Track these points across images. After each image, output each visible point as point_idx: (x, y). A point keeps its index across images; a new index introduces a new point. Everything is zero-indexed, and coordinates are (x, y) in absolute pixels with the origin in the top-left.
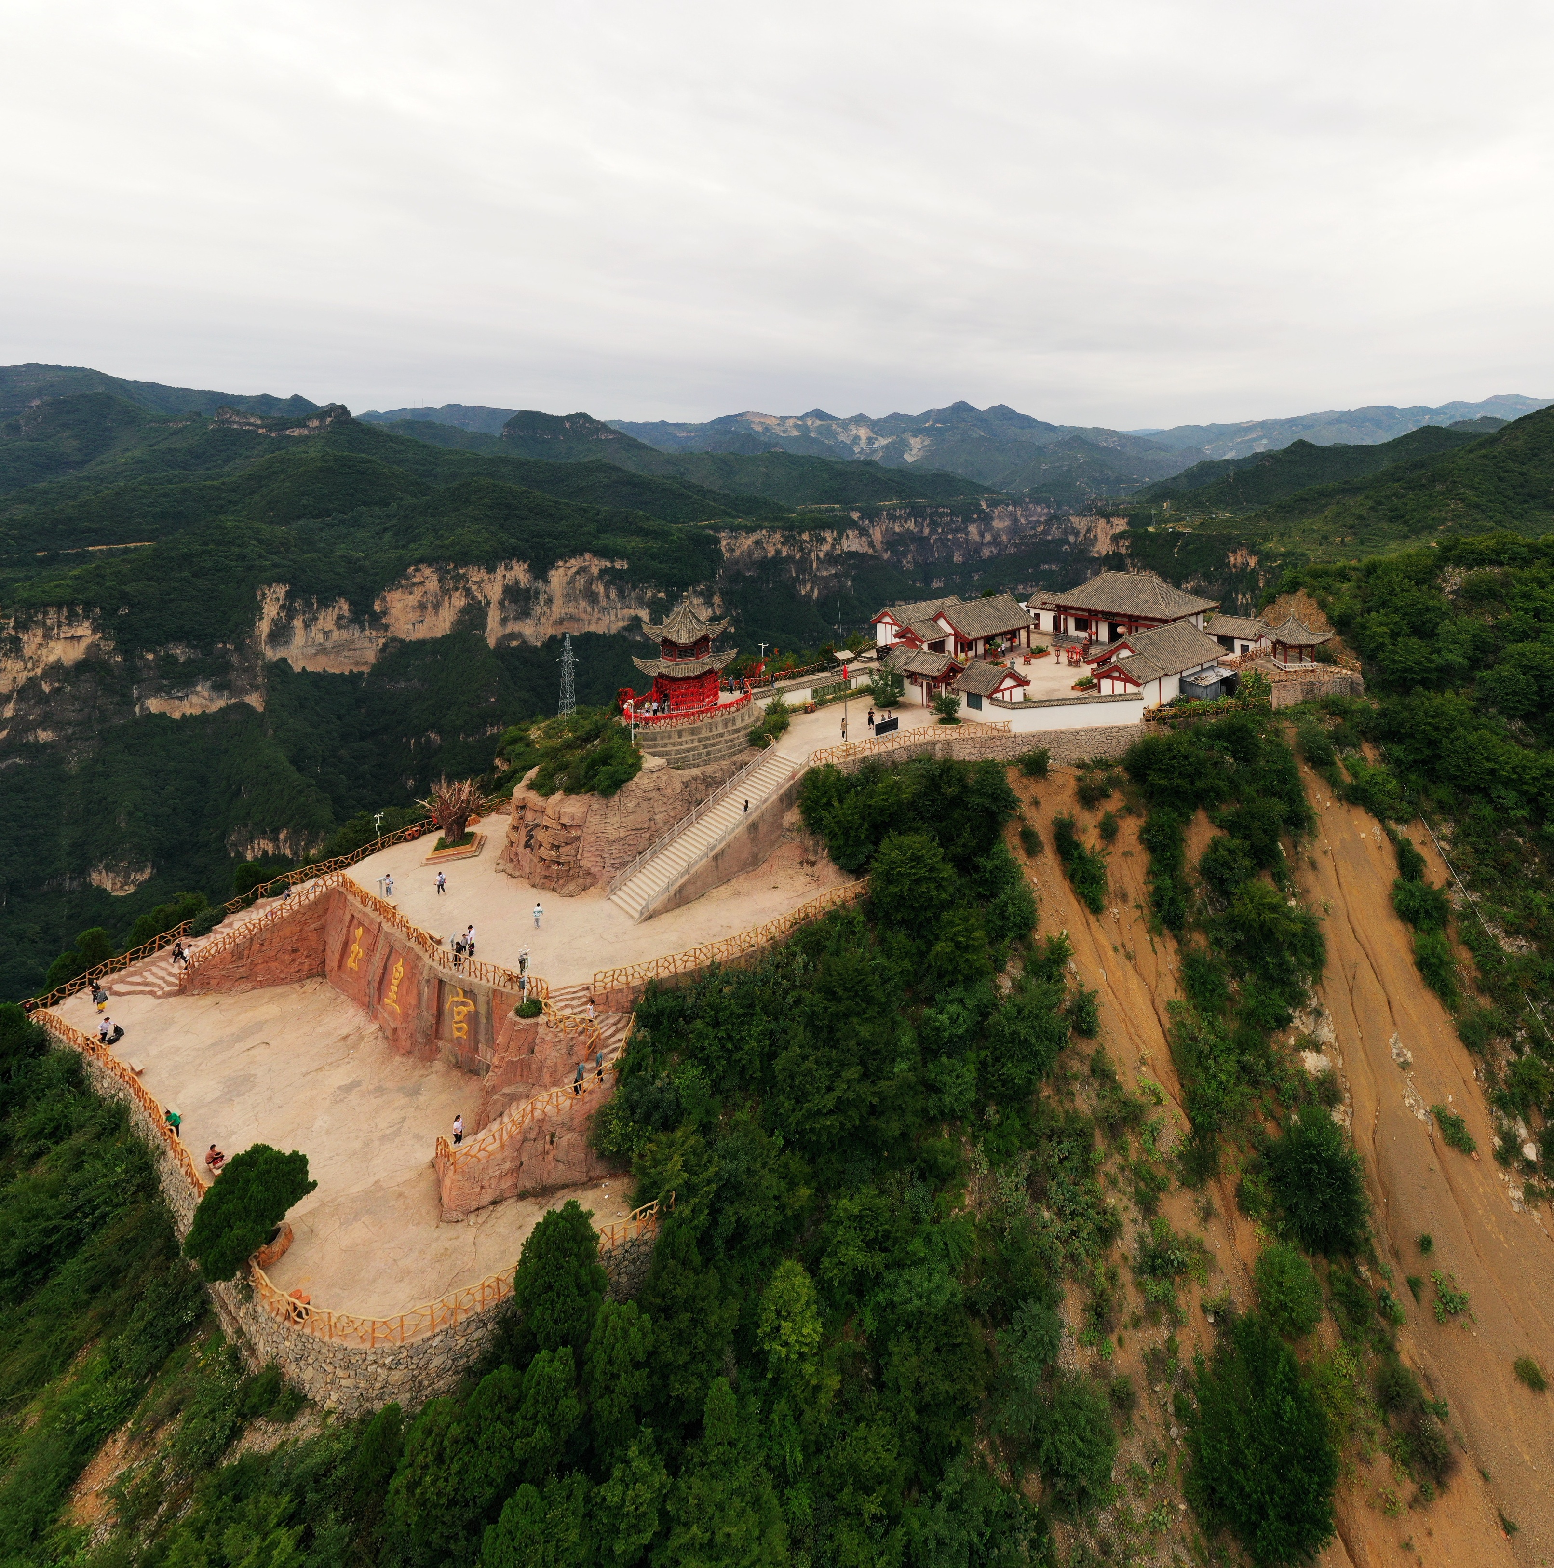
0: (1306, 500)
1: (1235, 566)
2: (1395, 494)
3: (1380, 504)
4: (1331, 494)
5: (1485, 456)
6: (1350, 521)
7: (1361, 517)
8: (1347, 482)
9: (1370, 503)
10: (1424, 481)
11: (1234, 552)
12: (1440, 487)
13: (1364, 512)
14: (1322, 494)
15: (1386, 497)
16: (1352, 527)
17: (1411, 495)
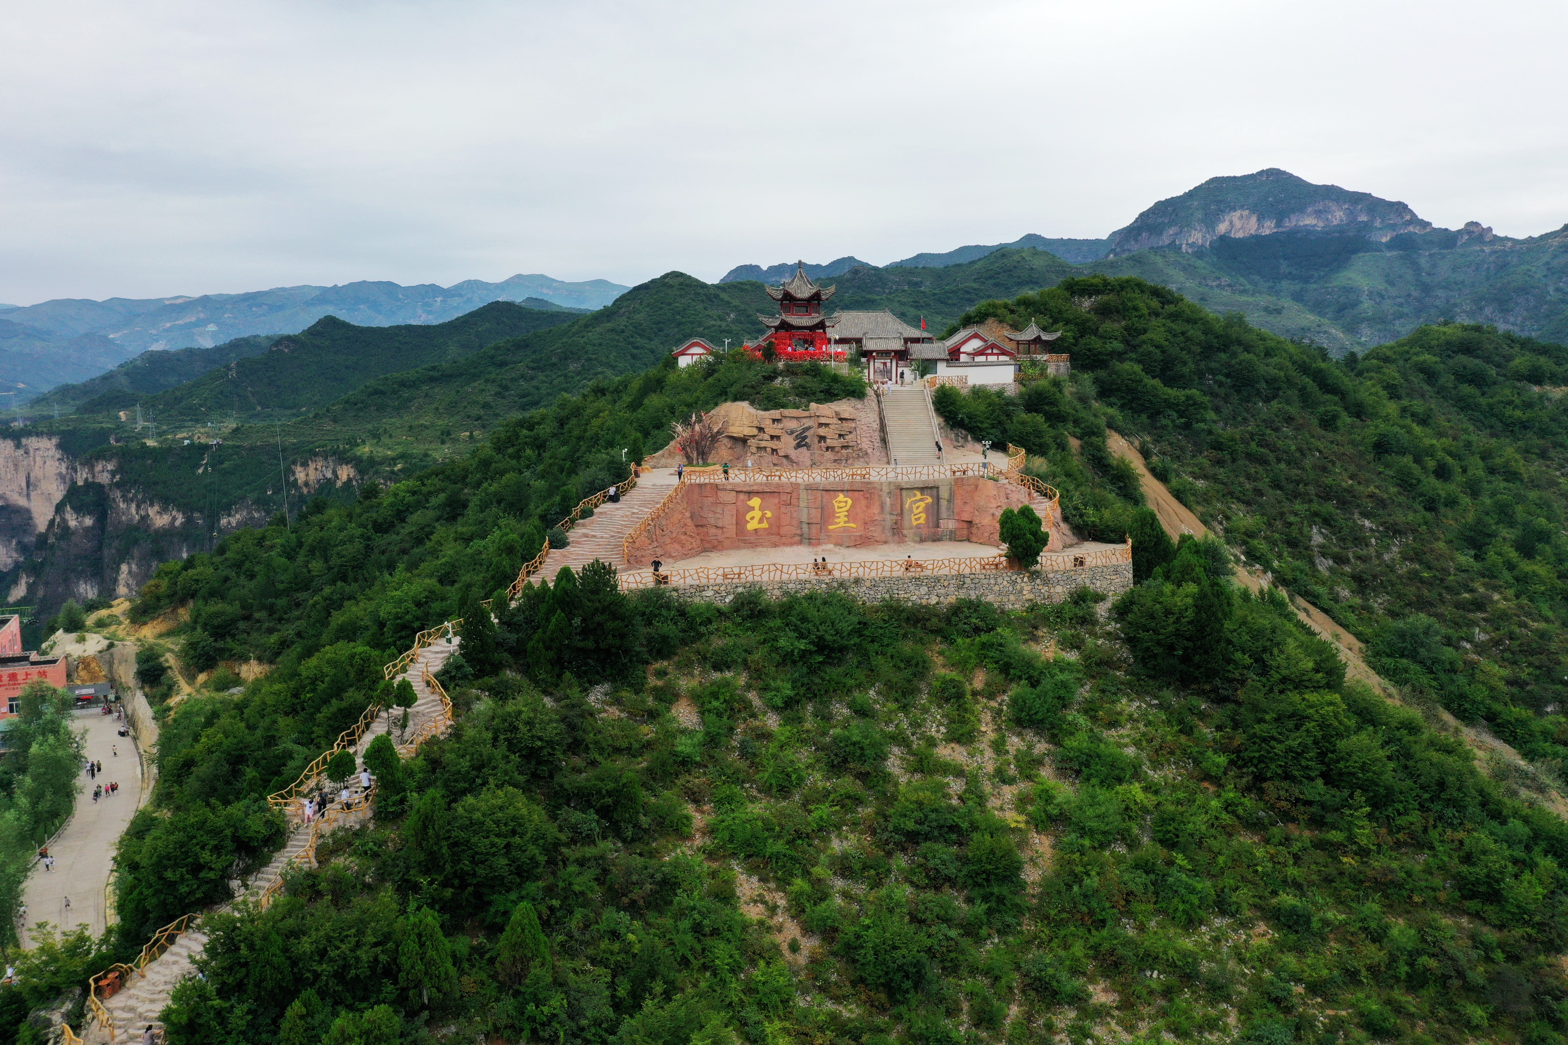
0: (383, 393)
1: (306, 484)
2: (522, 376)
3: (506, 388)
4: (413, 385)
5: (612, 330)
6: (476, 411)
7: (486, 406)
8: (434, 368)
9: (493, 389)
10: (554, 360)
11: (305, 465)
12: (573, 367)
13: (489, 399)
14: (403, 384)
15: (513, 380)
16: (479, 418)
17: (541, 376)
